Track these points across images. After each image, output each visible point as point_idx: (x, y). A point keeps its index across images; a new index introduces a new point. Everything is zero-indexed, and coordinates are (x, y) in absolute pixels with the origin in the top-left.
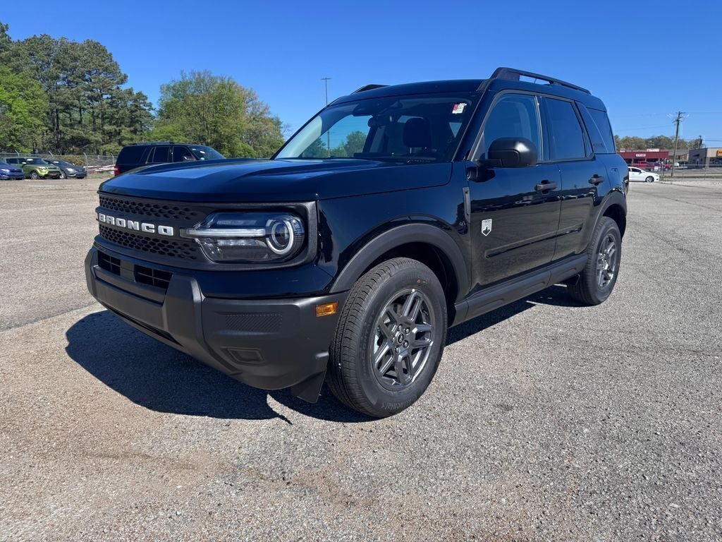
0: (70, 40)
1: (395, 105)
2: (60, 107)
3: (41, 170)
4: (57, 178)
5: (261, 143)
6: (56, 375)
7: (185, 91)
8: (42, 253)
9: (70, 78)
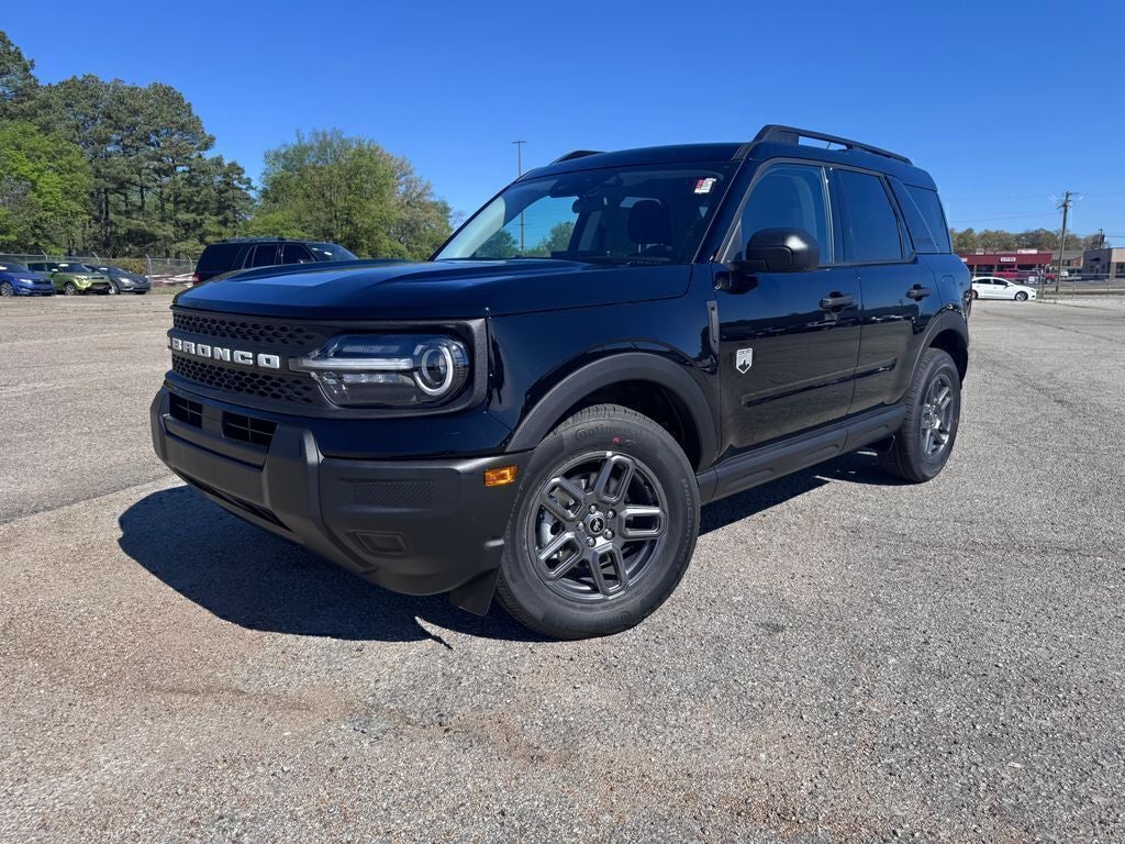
0: (128, 84)
1: (612, 180)
2: (111, 186)
3: (80, 280)
4: (105, 292)
5: (419, 239)
6: (106, 578)
7: (302, 161)
8: (82, 404)
9: (127, 141)
